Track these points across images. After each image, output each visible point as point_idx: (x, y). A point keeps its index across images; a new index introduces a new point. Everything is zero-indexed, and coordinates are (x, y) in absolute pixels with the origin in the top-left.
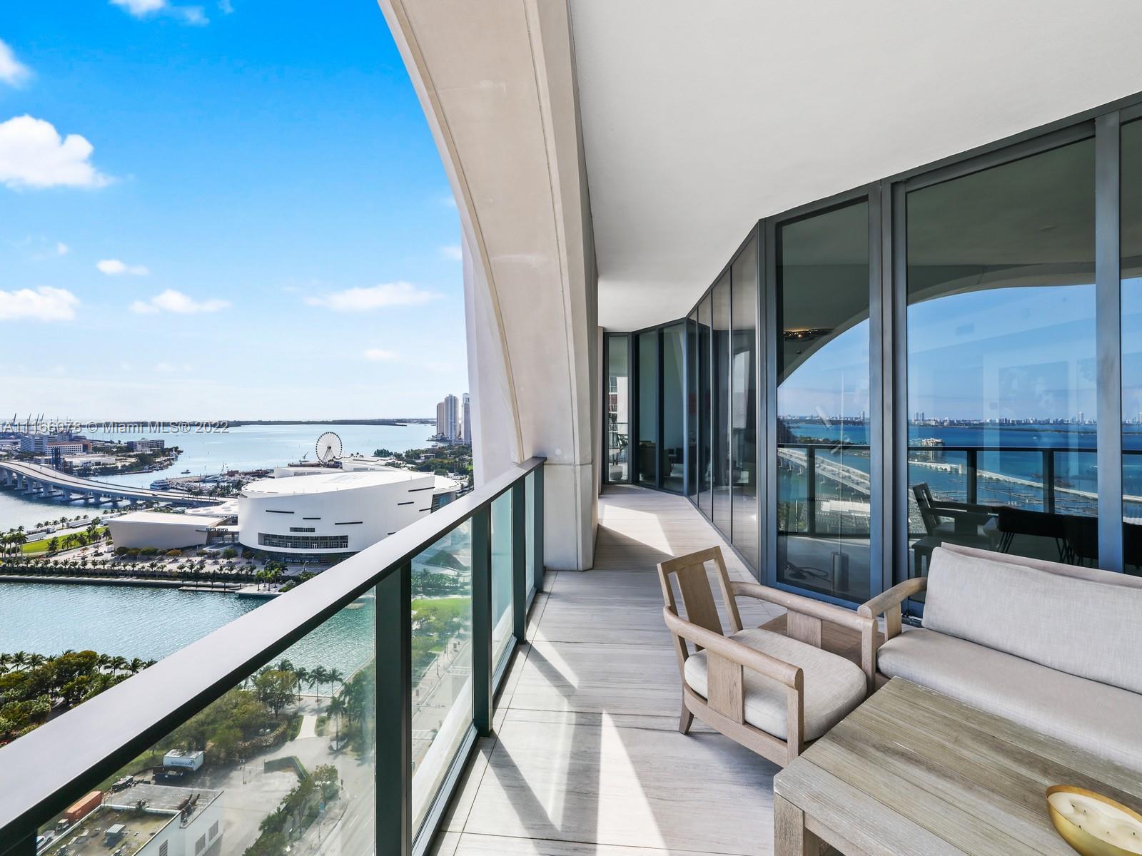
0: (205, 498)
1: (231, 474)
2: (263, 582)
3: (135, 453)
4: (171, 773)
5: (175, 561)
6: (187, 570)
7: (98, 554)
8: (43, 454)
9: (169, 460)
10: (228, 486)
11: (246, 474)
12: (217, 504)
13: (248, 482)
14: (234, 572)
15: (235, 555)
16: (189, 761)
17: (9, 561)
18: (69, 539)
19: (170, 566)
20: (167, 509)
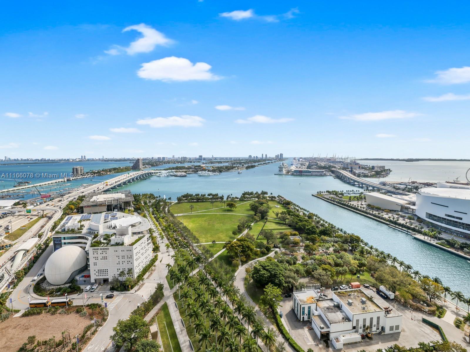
0: (400, 191)
1: (413, 183)
2: (427, 236)
3: (374, 170)
4: (382, 293)
5: (387, 214)
6: (392, 219)
7: (362, 205)
8: (348, 168)
9: (387, 174)
10: (411, 188)
11: (421, 184)
12: (406, 195)
13: (421, 188)
14: (412, 226)
15: (413, 219)
16: (389, 294)
17: (340, 200)
18: (355, 197)
19: (386, 216)
20: (385, 193)
